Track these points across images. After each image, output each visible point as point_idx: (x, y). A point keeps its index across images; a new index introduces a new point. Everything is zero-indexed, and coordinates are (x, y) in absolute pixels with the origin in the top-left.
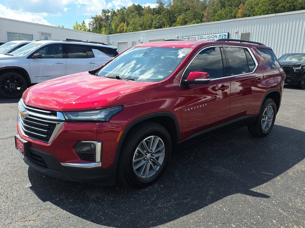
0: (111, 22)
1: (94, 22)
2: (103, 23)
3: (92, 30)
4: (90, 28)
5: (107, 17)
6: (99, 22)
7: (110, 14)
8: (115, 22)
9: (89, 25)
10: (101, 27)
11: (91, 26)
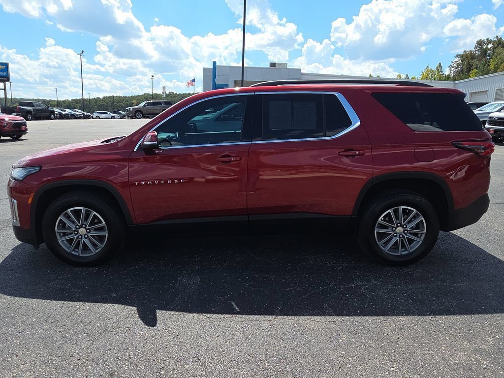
0: (490, 59)
1: (460, 62)
2: (475, 62)
3: (454, 76)
4: (451, 72)
5: (484, 52)
6: (468, 61)
7: (490, 46)
8: (498, 57)
9: (449, 69)
10: (470, 69)
11: (453, 69)
